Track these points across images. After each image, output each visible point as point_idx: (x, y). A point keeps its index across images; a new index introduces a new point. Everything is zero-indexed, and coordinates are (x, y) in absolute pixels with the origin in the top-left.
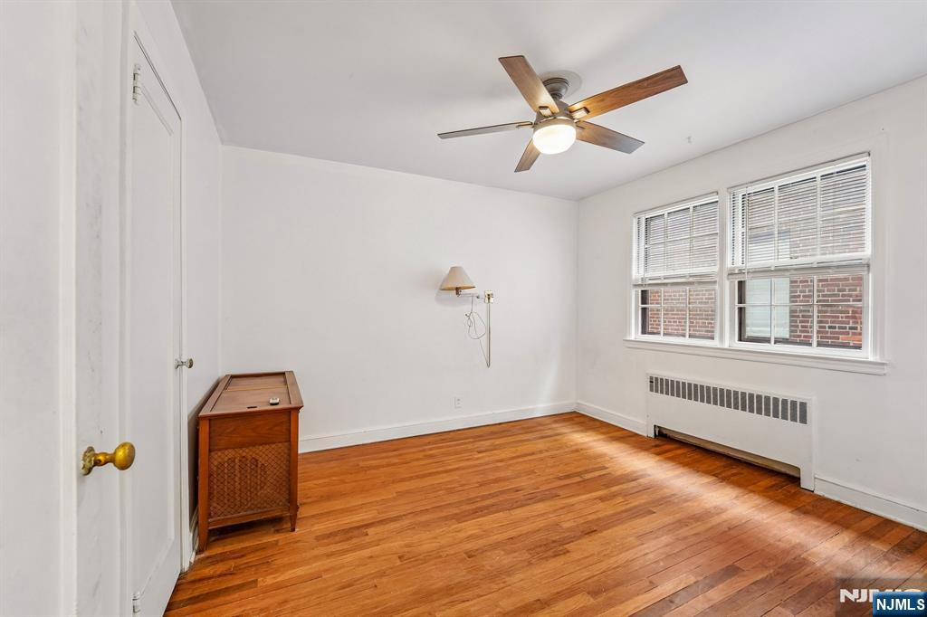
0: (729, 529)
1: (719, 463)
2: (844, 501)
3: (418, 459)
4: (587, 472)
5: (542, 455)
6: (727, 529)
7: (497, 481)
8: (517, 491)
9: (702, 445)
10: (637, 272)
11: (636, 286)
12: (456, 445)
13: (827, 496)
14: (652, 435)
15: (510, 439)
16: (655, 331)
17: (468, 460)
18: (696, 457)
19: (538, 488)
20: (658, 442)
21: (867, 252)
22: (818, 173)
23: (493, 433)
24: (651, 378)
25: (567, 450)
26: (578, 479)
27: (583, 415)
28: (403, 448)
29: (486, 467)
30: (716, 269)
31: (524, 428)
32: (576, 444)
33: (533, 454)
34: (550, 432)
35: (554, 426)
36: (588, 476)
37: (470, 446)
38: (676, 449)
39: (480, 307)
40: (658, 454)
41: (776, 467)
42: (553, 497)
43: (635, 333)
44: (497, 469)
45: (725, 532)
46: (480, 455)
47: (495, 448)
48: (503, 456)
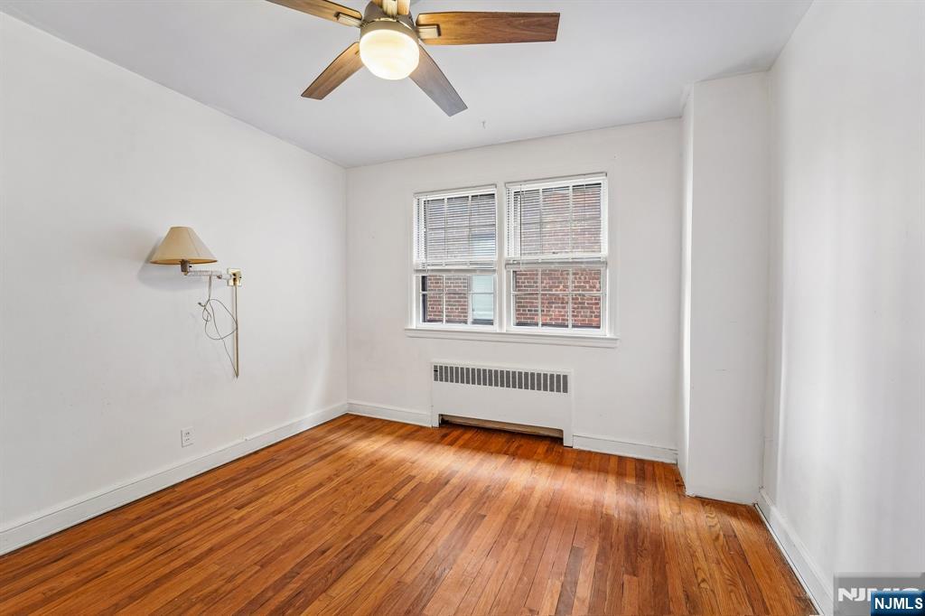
0: (547, 507)
1: (501, 440)
2: (592, 450)
3: (123, 560)
4: (396, 489)
5: (334, 484)
6: (546, 509)
7: (287, 547)
8: (324, 552)
9: (481, 425)
10: (418, 257)
11: (417, 271)
12: (193, 508)
13: (582, 448)
14: (437, 425)
15: (282, 471)
16: (437, 318)
17: (225, 527)
18: (482, 438)
19: (350, 536)
20: (444, 431)
21: (605, 252)
22: (571, 183)
23: (250, 470)
24: (436, 367)
25: (360, 467)
26: (391, 504)
27: (358, 417)
28: (79, 548)
29: (262, 528)
30: (495, 258)
31: (292, 451)
32: (367, 456)
33: (321, 485)
34: (329, 448)
35: (331, 437)
36: (401, 495)
37: (220, 502)
38: (463, 434)
39: (222, 291)
40: (451, 444)
41: (542, 432)
42: (375, 542)
43: (416, 322)
44: (279, 527)
45: (547, 512)
46: (243, 512)
47: (262, 492)
48: (279, 503)
